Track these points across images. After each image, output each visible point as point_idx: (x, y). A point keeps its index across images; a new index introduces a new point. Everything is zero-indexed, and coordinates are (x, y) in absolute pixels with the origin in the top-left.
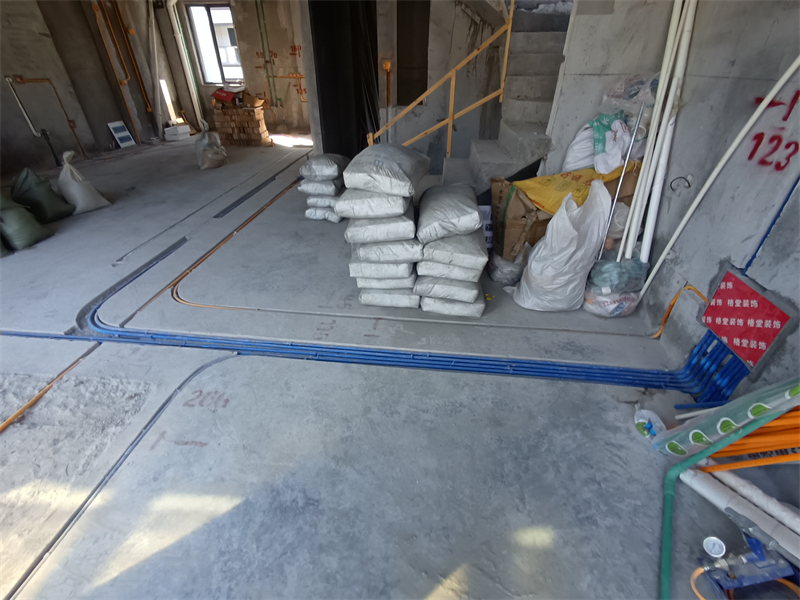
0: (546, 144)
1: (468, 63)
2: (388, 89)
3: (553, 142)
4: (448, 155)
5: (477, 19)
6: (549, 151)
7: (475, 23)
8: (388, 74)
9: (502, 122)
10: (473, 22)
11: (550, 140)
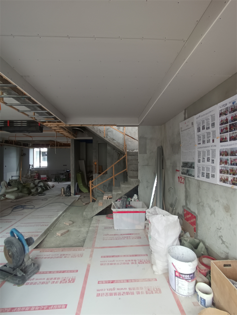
0: (139, 181)
1: (118, 162)
2: (96, 169)
3: (140, 181)
4: (114, 186)
5: (119, 153)
6: (140, 183)
7: (119, 154)
8: (96, 165)
9: (128, 177)
10: (118, 153)
11: (139, 180)
